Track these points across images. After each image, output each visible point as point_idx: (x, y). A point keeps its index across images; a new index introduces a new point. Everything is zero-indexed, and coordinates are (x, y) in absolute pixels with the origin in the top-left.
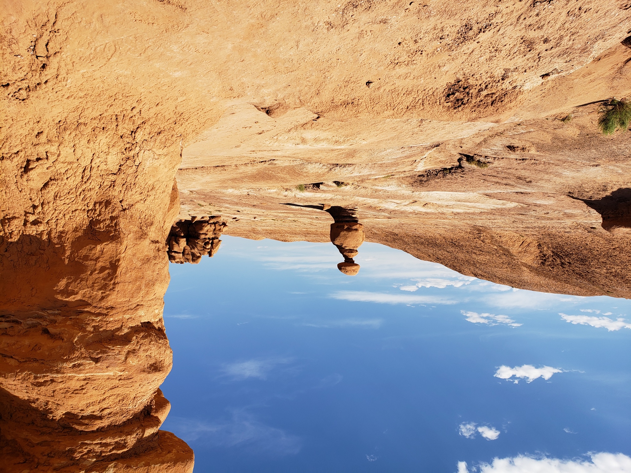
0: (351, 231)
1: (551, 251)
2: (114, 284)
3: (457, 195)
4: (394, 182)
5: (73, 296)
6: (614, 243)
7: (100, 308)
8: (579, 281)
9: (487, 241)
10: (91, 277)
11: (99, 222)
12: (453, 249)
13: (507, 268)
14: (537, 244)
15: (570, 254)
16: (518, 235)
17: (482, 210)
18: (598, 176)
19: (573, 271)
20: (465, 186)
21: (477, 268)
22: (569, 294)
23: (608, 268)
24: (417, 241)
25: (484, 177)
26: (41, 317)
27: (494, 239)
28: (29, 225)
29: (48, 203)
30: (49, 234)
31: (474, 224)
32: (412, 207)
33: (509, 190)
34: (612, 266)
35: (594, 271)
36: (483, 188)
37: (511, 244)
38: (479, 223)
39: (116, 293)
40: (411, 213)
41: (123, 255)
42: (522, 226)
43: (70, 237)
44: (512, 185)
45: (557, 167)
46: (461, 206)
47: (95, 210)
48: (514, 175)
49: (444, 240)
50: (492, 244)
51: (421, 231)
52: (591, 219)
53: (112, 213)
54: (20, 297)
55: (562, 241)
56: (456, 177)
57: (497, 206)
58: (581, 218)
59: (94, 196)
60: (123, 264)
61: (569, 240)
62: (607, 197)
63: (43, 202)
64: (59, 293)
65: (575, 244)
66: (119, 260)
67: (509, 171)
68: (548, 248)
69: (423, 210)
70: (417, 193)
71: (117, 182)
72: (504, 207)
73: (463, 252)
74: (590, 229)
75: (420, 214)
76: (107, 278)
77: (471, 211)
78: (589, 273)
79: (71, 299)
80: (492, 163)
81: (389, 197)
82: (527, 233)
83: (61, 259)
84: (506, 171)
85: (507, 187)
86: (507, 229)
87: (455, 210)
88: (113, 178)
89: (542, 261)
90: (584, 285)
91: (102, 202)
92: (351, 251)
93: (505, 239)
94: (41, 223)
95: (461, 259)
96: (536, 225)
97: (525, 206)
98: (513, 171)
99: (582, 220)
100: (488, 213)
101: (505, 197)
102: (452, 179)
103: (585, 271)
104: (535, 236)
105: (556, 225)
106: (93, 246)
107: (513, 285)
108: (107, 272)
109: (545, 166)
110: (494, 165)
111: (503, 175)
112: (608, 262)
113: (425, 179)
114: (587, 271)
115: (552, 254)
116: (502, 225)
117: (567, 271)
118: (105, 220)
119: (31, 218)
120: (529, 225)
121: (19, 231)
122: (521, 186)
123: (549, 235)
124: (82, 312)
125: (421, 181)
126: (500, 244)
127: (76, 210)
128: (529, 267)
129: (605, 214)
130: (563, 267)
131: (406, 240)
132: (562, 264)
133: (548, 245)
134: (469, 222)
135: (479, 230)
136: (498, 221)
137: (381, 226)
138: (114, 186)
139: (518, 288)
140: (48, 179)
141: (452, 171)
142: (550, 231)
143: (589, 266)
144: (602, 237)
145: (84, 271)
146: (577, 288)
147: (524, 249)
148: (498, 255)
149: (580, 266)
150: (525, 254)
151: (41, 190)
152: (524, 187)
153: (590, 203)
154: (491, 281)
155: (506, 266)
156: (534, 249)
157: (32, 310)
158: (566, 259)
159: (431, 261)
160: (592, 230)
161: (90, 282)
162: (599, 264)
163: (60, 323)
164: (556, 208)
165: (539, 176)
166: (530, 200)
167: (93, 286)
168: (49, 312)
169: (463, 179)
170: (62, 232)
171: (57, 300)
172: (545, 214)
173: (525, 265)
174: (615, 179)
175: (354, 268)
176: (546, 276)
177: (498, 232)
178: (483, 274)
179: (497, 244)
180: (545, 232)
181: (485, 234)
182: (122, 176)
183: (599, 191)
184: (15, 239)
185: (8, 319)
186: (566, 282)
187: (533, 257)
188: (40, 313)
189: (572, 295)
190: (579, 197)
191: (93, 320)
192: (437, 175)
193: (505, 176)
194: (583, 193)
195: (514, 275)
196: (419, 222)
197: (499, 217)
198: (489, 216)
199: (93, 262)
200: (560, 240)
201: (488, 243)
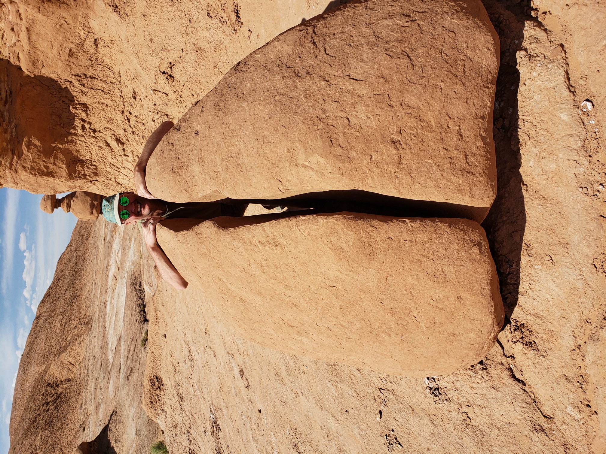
0: (90, 208)
1: (62, 392)
2: (35, 175)
3: (121, 311)
4: (137, 258)
5: (26, 149)
6: (68, 449)
7: (16, 165)
8: (27, 420)
9: (76, 331)
10: (41, 161)
11: (83, 166)
12: (69, 296)
13: (45, 350)
14: (70, 378)
15: (58, 410)
16: (81, 360)
17: (107, 329)
18: (128, 436)
19: (39, 414)
20: (128, 322)
21: (46, 320)
22: (13, 411)
23: (41, 447)
24: (79, 260)
25: (134, 340)
26: (10, 122)
27: (77, 338)
28: (82, 123)
29: (97, 142)
30: (75, 134)
31: (94, 319)
32: (113, 265)
33: (123, 360)
34: (43, 449)
35: (38, 434)
36: (126, 337)
37: (72, 354)
38: (95, 325)
39: (28, 175)
40: (108, 262)
41: (57, 180)
42: (89, 365)
43: (72, 147)
44: (126, 363)
45: (138, 403)
46: (113, 312)
47: (91, 165)
48: (134, 366)
49: (79, 288)
50: (72, 336)
51: (89, 266)
52: (93, 427)
53: (89, 176)
54: (26, 111)
55: (73, 402)
56: (137, 316)
57: (110, 344)
58: (94, 418)
59: (101, 166)
60: (51, 179)
61: (72, 409)
62: (109, 443)
63: (97, 139)
64: (29, 139)
65: (68, 414)
66: (54, 177)
67: (138, 363)
68: (66, 389)
69: (111, 275)
70: (126, 275)
71: (110, 181)
72: (109, 351)
73: (64, 306)
74: (83, 426)
75: (107, 271)
76: (40, 170)
77: (107, 319)
78: (36, 429)
79: (24, 147)
80: (144, 351)
81: (124, 250)
82: (82, 369)
83: (56, 141)
84: (138, 360)
85: (126, 358)
86: (88, 350)
87: (108, 304)
88: (113, 179)
89: (52, 383)
90: (22, 425)
91: (97, 170)
92: (69, 206)
93: (77, 348)
94: (83, 131)
95: (57, 304)
96: (90, 377)
97: (109, 369)
98: (138, 367)
99: (92, 419)
100: (104, 334)
101: (118, 353)
102: (135, 311)
103: (38, 426)
104: (79, 376)
105: (89, 396)
106: (65, 163)
107: (24, 356)
108: (45, 170)
109: (139, 394)
110: (143, 352)
111: (135, 357)
112: (48, 445)
113: (137, 287)
114: (38, 428)
115: (59, 392)
116: (92, 346)
117: (40, 408)
118: (84, 170)
119: (87, 126)
120: (90, 371)
121: (78, 114)
122: (125, 370)
123: (80, 390)
124: (13, 154)
125: (136, 284)
126: (71, 344)
127: (91, 154)
128: (45, 372)
129: (94, 444)
130: (43, 405)
131: (81, 249)
132: (47, 404)
133: (69, 389)
134: (97, 315)
135: (87, 323)
136: (96, 343)
137: (98, 226)
138: (107, 179)
139: (21, 360)
140: (112, 147)
141: (142, 312)
142: (84, 390)
143: (43, 429)
144: (75, 437)
145: (45, 156)
146: (19, 419)
147: (65, 366)
148: (60, 341)
149: (44, 421)
150: (60, 367)
151: (105, 141)
152: (124, 373)
153: (106, 430)
154: (30, 334)
155: (47, 349)
156: (65, 375)
157: (15, 119)
158: (53, 407)
159: (56, 272)
160: (83, 428)
161: (37, 160)
162: (46, 438)
163: (4, 137)
164: (105, 396)
165: (132, 388)
166: (113, 375)
167: (34, 162)
168: (14, 130)
169: (135, 321)
170: (76, 143)
171: (23, 137)
172: (101, 387)
173: (48, 368)
174: (125, 448)
175: (49, 208)
176: (35, 388)
177: (85, 341)
178: (39, 325)
179: (72, 340)
180: (83, 385)
181: (83, 329)
182: (115, 184)
183: (116, 437)
184: (73, 111)
185: (8, 96)
186: (27, 409)
187: (57, 374)
188: (13, 124)
189: (11, 415)
190: (111, 420)
191: (7, 161)
192: (140, 298)
193: (134, 359)
194: (115, 424)
195: (36, 357)
196: (99, 268)
197: (100, 344)
198: (102, 335)
199: (52, 162)
200: (74, 399)
201: (74, 332)
